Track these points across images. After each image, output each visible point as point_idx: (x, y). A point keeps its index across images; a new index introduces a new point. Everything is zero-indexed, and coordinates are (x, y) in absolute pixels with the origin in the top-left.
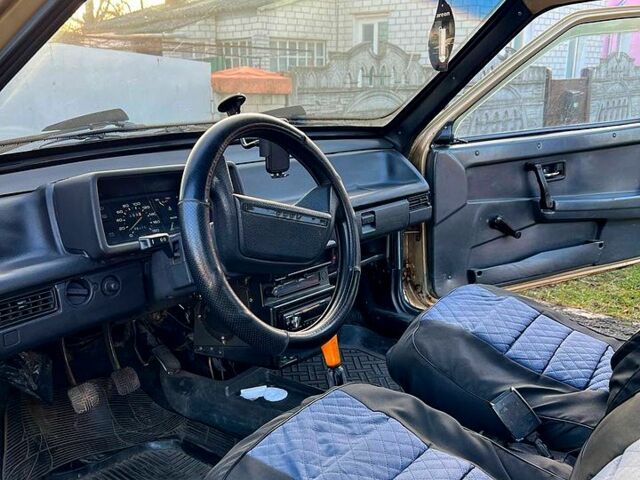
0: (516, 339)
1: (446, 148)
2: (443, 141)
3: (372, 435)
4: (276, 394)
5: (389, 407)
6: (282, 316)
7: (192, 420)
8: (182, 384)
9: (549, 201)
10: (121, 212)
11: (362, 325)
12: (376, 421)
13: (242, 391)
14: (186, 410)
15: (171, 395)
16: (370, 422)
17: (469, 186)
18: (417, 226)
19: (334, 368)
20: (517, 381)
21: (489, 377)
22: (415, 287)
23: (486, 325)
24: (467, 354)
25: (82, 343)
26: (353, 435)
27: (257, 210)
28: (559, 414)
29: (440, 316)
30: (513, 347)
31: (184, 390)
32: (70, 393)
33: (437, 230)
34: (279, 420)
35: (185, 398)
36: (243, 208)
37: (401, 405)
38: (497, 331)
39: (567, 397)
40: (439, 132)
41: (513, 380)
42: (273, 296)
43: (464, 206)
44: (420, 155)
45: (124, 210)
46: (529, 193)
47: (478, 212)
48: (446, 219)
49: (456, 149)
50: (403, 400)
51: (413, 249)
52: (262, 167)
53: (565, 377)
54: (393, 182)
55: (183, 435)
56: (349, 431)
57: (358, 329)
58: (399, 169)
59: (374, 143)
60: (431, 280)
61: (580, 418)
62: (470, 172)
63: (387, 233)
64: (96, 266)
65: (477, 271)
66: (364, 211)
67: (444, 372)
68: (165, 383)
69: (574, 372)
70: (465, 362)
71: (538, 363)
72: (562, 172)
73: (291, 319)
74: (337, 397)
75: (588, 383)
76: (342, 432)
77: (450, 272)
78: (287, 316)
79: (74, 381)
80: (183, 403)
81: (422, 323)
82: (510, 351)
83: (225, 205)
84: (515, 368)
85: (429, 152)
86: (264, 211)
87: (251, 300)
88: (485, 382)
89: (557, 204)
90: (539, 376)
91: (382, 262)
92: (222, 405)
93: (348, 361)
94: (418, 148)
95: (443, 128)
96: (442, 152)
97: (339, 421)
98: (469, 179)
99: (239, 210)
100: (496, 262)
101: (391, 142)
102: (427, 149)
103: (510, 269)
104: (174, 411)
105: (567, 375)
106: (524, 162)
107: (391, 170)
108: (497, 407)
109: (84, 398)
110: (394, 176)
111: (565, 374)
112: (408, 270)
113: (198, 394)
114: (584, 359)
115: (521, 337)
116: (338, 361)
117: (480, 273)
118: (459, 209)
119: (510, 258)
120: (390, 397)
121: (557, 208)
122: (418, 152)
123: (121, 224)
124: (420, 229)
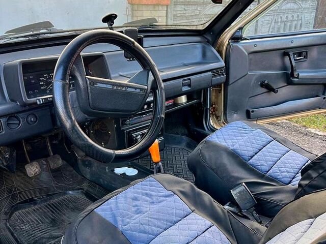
0: (256, 154)
1: (237, 42)
2: (236, 38)
3: (163, 203)
4: (131, 172)
5: (176, 188)
6: (131, 135)
7: (91, 181)
8: (87, 163)
9: (295, 74)
10: (43, 79)
11: (187, 135)
12: (167, 196)
13: (115, 169)
14: (88, 176)
15: (82, 167)
16: (163, 196)
17: (250, 64)
18: (219, 85)
19: (157, 163)
20: (251, 177)
21: (236, 174)
22: (217, 117)
23: (239, 145)
24: (226, 161)
25: (36, 141)
26: (153, 203)
27: (99, 85)
28: (270, 198)
29: (216, 139)
30: (253, 158)
31: (87, 166)
32: (26, 167)
33: (230, 88)
34: (116, 192)
35: (88, 170)
36: (90, 84)
37: (183, 188)
38: (246, 149)
39: (277, 188)
40: (235, 33)
41: (249, 177)
42: (126, 124)
43: (246, 74)
44: (223, 46)
45: (45, 77)
46: (284, 68)
47: (254, 78)
48: (235, 82)
49: (244, 43)
50: (185, 185)
51: (217, 97)
52: (121, 54)
53: (279, 177)
54: (205, 61)
55: (86, 188)
56: (151, 201)
57: (185, 138)
58: (209, 54)
59: (197, 39)
60: (225, 114)
61: (281, 201)
62: (251, 56)
63: (202, 89)
64: (24, 109)
65: (251, 110)
66: (184, 79)
67: (213, 170)
68: (80, 162)
69: (284, 175)
70: (224, 165)
71: (265, 168)
72: (305, 57)
73: (137, 136)
74: (150, 181)
75: (291, 181)
76: (147, 201)
77: (236, 110)
78: (134, 135)
79: (29, 160)
80: (87, 172)
81: (206, 142)
82: (251, 161)
83: (81, 82)
84: (252, 170)
85: (228, 45)
86: (105, 86)
87: (115, 126)
88: (233, 177)
89: (300, 75)
90: (264, 175)
91: (199, 104)
92: (104, 175)
93: (177, 154)
94: (222, 42)
95: (236, 31)
96: (235, 44)
97: (147, 194)
98: (251, 60)
99: (89, 85)
100: (263, 106)
101: (206, 38)
102: (227, 42)
103: (270, 110)
104: (83, 176)
105: (280, 176)
106: (283, 51)
107: (204, 55)
108: (234, 193)
109: (32, 169)
110: (205, 58)
111: (279, 175)
112: (214, 108)
113: (94, 169)
114: (292, 167)
115: (259, 153)
116: (159, 159)
117: (253, 112)
118: (244, 76)
119: (271, 103)
120: (178, 183)
121: (300, 78)
122: (222, 44)
123: (42, 85)
124: (221, 87)
